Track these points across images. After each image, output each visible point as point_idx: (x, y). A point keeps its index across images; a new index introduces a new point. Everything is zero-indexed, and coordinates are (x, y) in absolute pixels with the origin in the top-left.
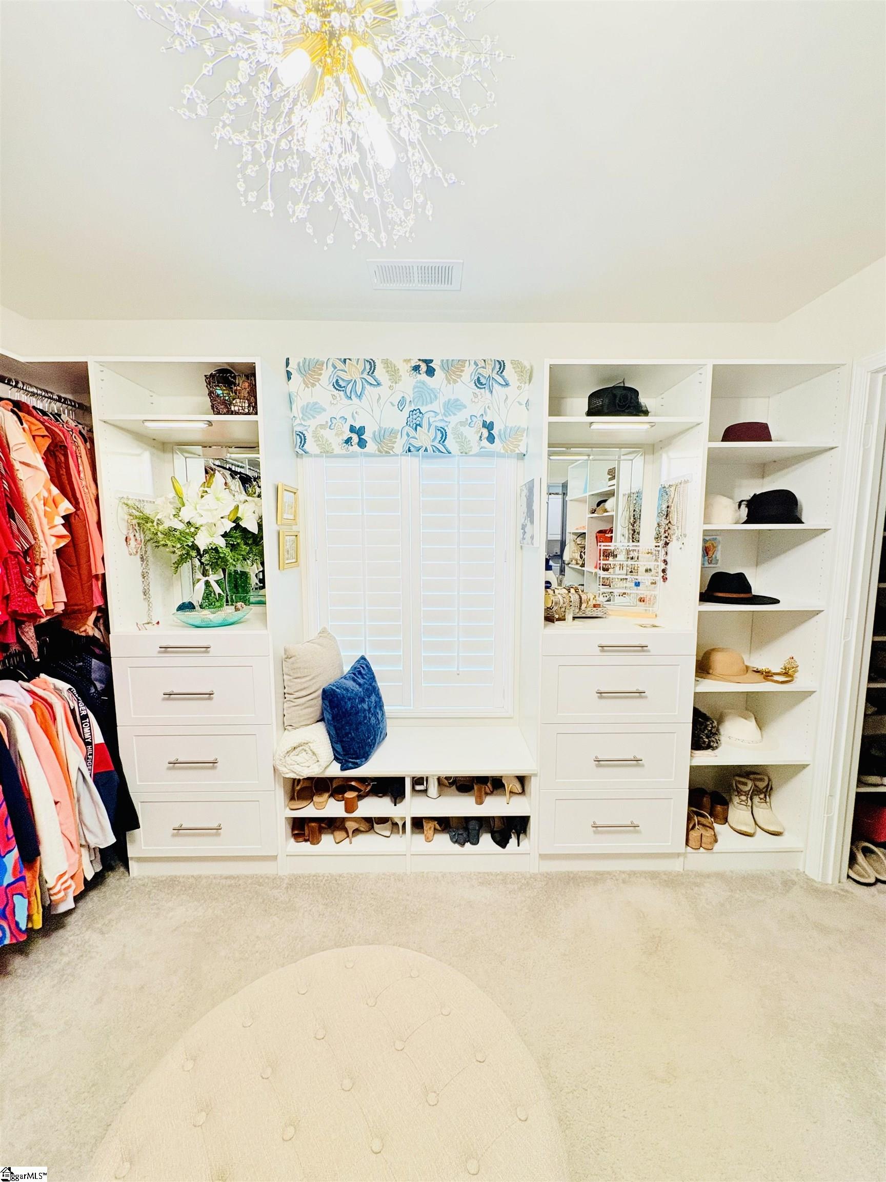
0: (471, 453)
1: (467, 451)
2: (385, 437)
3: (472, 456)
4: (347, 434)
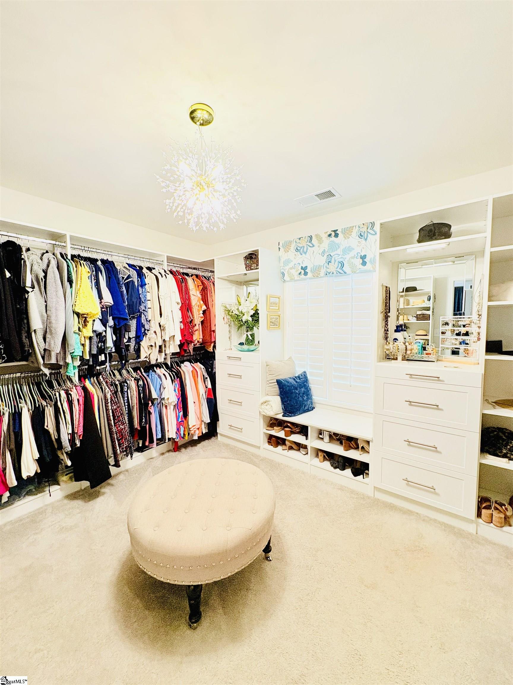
0: (357, 272)
1: (355, 271)
2: (317, 270)
4: (300, 270)
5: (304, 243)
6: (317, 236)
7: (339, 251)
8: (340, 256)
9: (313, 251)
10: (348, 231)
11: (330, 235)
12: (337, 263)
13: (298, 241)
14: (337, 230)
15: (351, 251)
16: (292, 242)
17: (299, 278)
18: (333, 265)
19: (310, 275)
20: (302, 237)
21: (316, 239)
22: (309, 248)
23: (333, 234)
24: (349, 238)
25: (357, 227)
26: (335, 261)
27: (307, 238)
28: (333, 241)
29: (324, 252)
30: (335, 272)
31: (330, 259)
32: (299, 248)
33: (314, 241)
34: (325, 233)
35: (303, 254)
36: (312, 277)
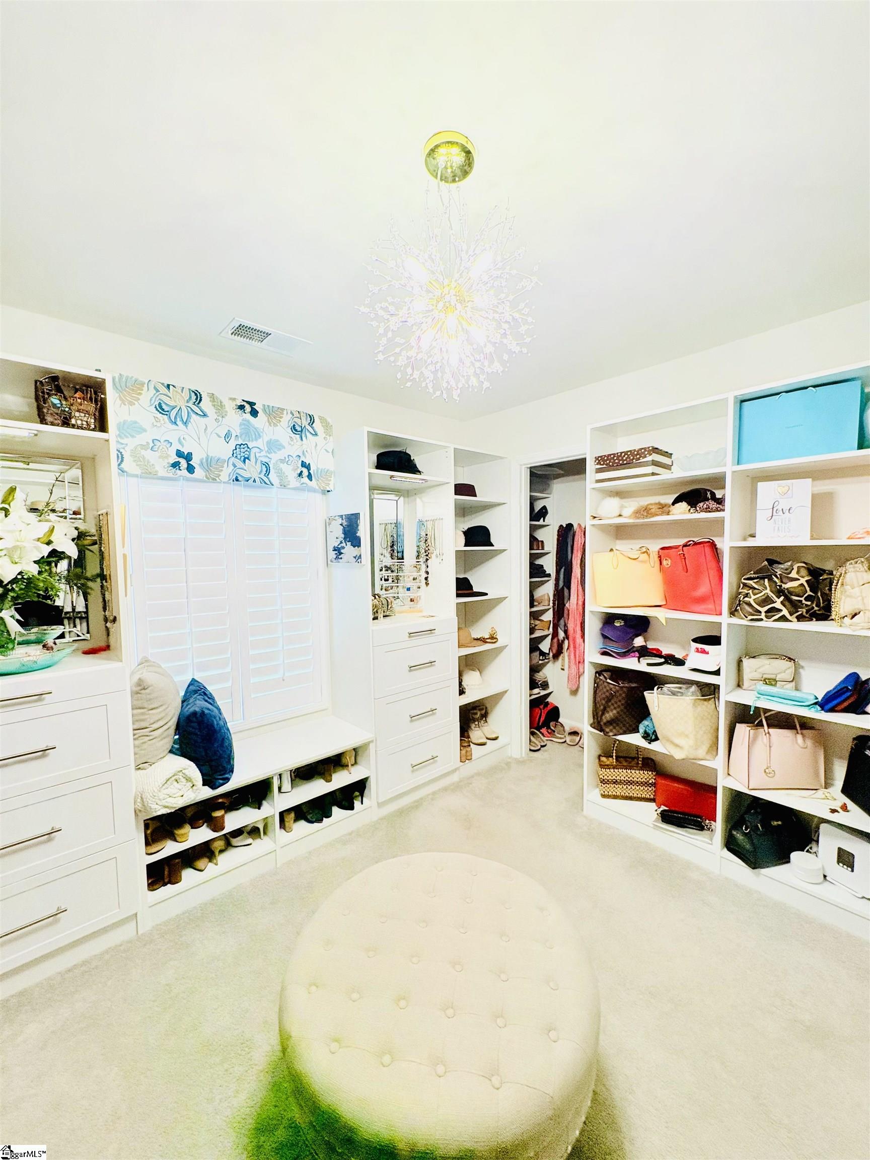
0: (289, 487)
1: (285, 484)
2: (210, 464)
3: (289, 488)
4: (174, 458)
5: (179, 400)
6: (212, 396)
7: (260, 443)
8: (263, 453)
9: (206, 425)
10: (274, 414)
11: (241, 407)
12: (259, 463)
13: (164, 390)
14: (255, 404)
15: (280, 449)
16: (146, 386)
17: (171, 475)
18: (254, 464)
19: (199, 473)
20: (174, 386)
21: (211, 403)
22: (193, 416)
23: (248, 408)
24: (275, 425)
25: (289, 412)
26: (256, 460)
27: (186, 392)
28: (248, 421)
29: (228, 436)
30: (257, 480)
31: (247, 453)
32: (164, 407)
33: (206, 404)
34: (230, 399)
35: (179, 422)
36: (205, 478)
